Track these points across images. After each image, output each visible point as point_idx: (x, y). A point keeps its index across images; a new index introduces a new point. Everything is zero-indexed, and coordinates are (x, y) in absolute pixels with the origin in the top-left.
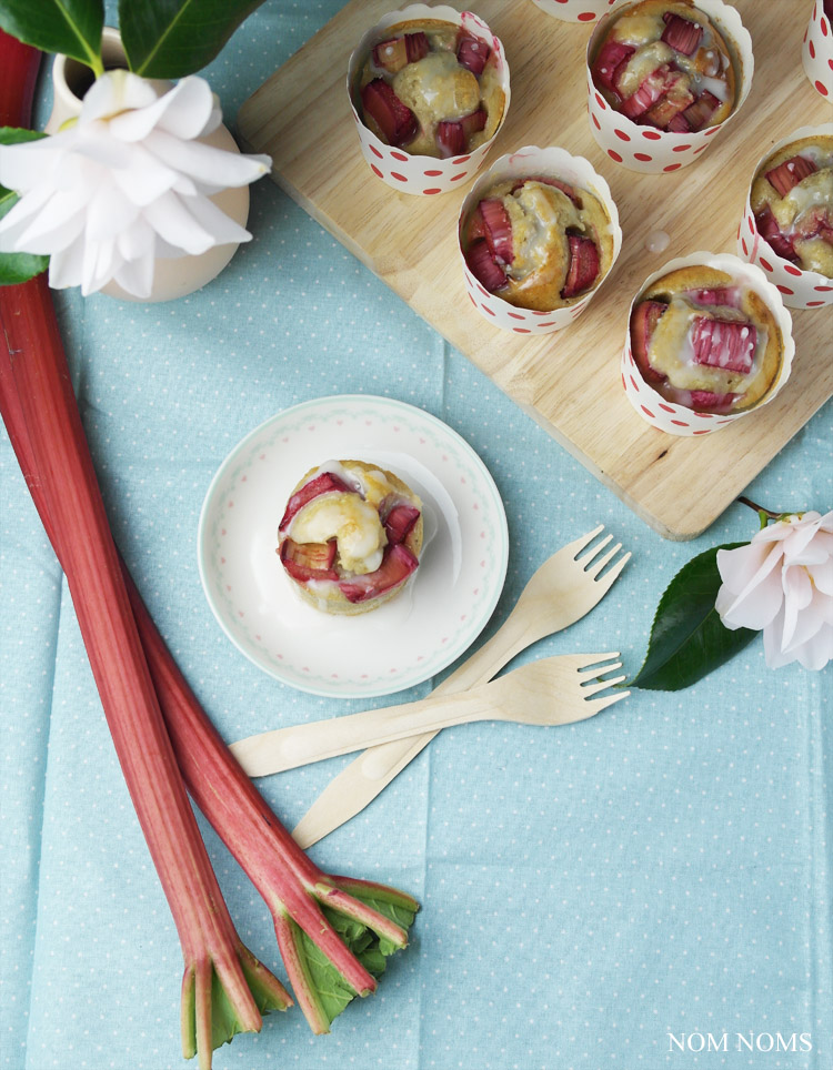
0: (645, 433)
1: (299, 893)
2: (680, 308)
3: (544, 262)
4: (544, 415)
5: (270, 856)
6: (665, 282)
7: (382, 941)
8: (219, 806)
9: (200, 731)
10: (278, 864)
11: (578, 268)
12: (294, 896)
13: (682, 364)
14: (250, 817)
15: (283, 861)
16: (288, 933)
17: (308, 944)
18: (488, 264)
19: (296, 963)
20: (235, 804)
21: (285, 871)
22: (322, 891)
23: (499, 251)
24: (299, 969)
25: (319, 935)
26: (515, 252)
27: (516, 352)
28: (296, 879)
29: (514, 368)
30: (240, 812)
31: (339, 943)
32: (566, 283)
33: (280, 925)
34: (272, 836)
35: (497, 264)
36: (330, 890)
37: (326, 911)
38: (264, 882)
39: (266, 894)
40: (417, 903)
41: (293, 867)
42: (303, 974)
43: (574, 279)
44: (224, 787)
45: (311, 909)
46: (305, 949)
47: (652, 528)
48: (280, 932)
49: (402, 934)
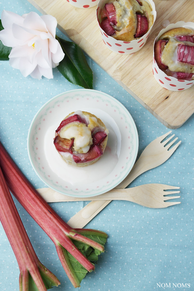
0: (161, 90)
1: (64, 237)
2: (173, 42)
3: (128, 24)
4: (125, 84)
5: (52, 224)
6: (167, 33)
7: (95, 250)
8: (32, 209)
9: (23, 183)
10: (55, 227)
11: (140, 26)
12: (62, 238)
13: (173, 62)
14: (44, 211)
15: (57, 226)
16: (61, 251)
17: (69, 255)
18: (108, 26)
19: (65, 262)
20: (38, 207)
21: (58, 229)
22: (72, 235)
23: (111, 20)
24: (66, 264)
25: (72, 251)
26: (117, 20)
27: (115, 62)
28: (62, 232)
29: (115, 67)
30: (40, 210)
31: (80, 254)
32: (136, 32)
33: (58, 249)
34: (52, 217)
35: (111, 25)
36: (75, 234)
37: (74, 242)
38: (51, 234)
39: (52, 238)
40: (107, 235)
41: (61, 227)
42: (68, 266)
43: (139, 30)
44: (33, 202)
45: (68, 242)
46: (68, 256)
47: (163, 124)
48: (58, 251)
49: (102, 247)
